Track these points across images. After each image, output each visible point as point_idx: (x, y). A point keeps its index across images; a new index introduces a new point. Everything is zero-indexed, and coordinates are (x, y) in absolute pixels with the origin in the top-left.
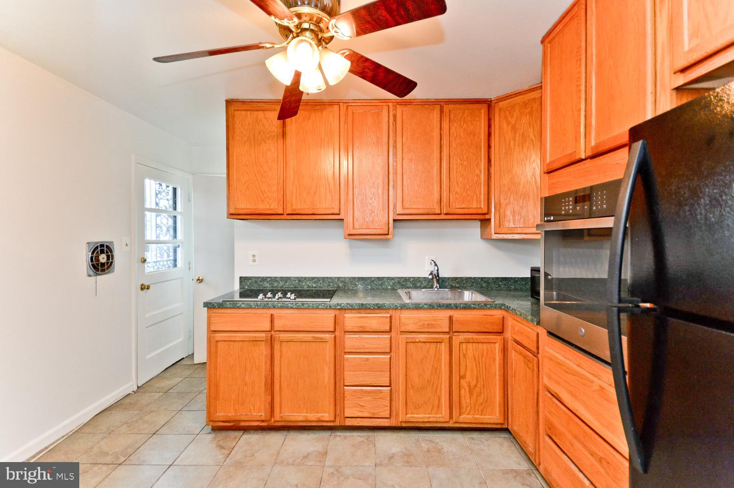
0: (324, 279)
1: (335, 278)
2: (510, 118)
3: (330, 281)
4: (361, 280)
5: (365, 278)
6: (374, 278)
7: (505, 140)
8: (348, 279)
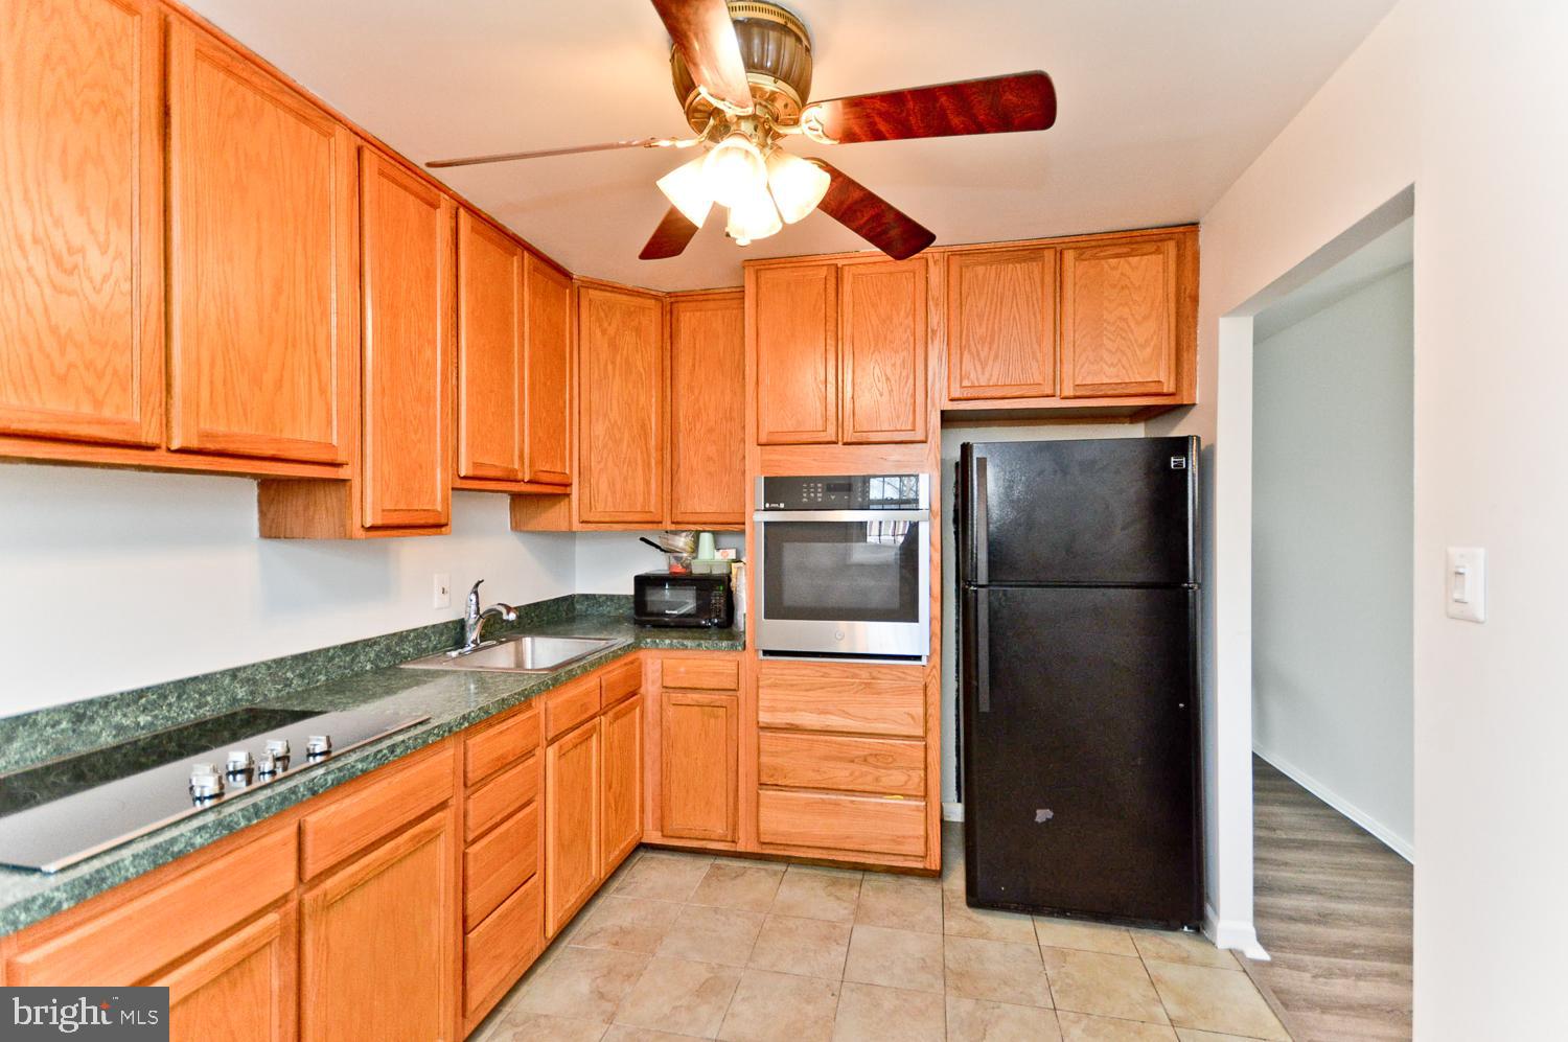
0: (181, 686)
1: (223, 673)
2: (606, 325)
3: (203, 687)
4: (301, 662)
5: (311, 653)
6: (334, 648)
7: (598, 360)
8: (263, 670)
